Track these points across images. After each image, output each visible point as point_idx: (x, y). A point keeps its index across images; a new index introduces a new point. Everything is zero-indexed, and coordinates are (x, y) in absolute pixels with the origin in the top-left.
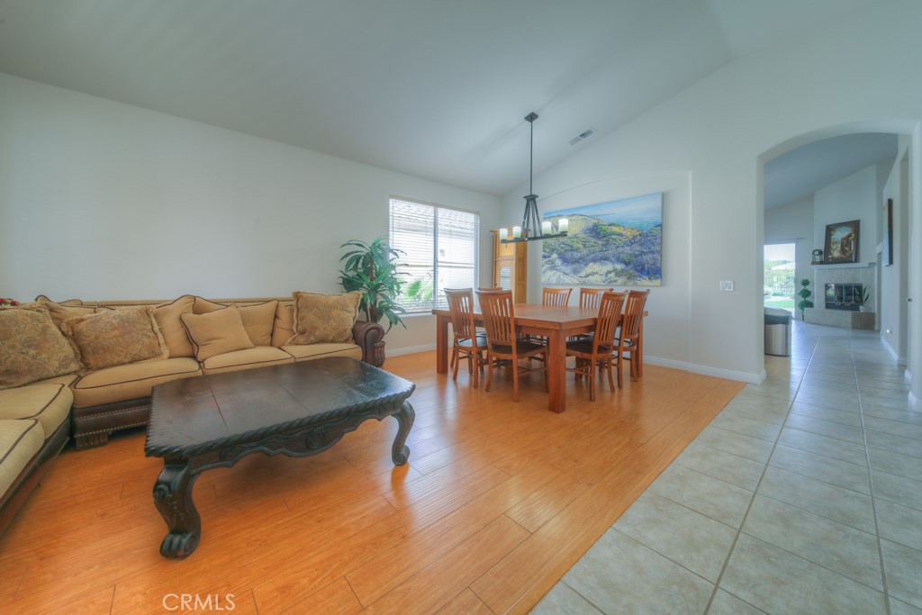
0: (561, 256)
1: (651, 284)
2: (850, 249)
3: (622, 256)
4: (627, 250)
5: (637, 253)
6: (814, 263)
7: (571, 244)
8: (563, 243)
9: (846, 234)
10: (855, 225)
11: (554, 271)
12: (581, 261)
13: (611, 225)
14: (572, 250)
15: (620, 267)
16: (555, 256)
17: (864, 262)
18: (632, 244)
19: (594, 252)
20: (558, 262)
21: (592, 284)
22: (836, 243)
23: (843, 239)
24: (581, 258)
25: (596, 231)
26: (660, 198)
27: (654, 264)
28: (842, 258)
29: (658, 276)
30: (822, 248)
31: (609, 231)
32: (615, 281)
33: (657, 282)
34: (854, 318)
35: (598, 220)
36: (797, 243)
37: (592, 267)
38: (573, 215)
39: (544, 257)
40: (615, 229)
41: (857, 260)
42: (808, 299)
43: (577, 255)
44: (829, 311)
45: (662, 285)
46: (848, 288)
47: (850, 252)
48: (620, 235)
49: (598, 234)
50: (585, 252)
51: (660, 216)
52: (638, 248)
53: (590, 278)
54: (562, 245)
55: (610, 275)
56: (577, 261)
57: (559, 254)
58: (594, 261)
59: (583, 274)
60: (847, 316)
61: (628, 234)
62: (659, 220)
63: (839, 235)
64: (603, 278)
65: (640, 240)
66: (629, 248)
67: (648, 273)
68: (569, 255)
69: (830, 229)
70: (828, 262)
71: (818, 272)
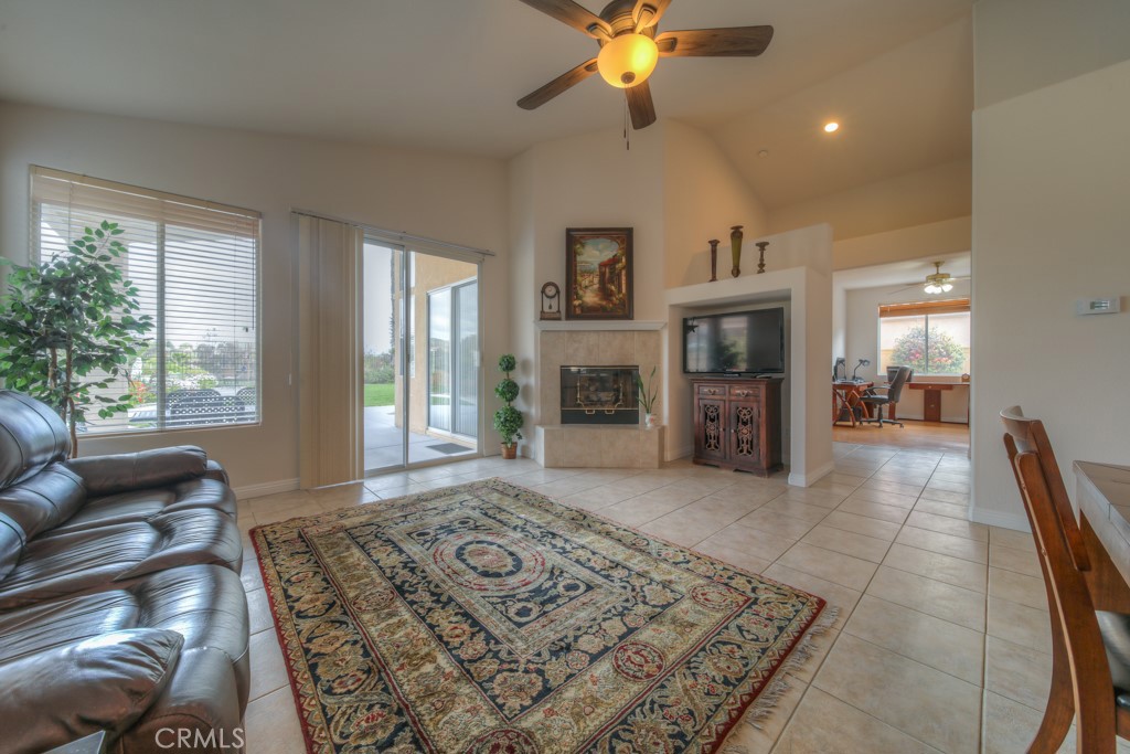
2: (620, 291)
6: (545, 315)
9: (608, 255)
10: (624, 239)
17: (641, 320)
22: (590, 272)
23: (602, 265)
28: (603, 308)
30: (560, 281)
36: (480, 263)
41: (628, 316)
42: (514, 404)
47: (618, 294)
63: (594, 255)
69: (574, 239)
70: (571, 315)
71: (545, 340)
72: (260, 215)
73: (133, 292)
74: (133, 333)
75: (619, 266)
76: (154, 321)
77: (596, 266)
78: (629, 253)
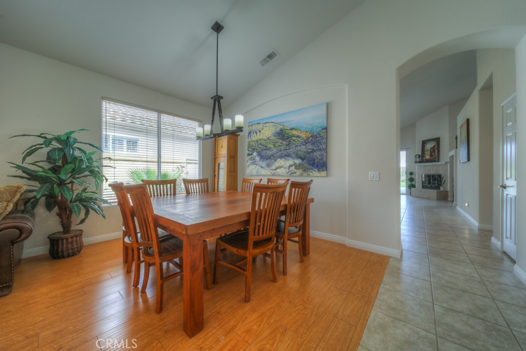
0: (259, 154)
1: (319, 175)
2: (436, 155)
3: (300, 153)
4: (303, 148)
5: (309, 151)
6: (416, 162)
7: (265, 144)
8: (261, 144)
9: (432, 145)
10: (437, 140)
11: (255, 166)
12: (272, 157)
13: (292, 129)
14: (266, 149)
15: (298, 161)
16: (255, 154)
17: (442, 162)
18: (306, 143)
19: (281, 150)
20: (258, 158)
21: (279, 175)
22: (428, 151)
23: (431, 148)
24: (272, 155)
25: (282, 134)
26: (325, 107)
27: (321, 159)
28: (430, 159)
29: (324, 168)
30: (420, 154)
31: (290, 134)
32: (295, 173)
33: (324, 173)
34: (437, 193)
35: (284, 125)
36: (407, 151)
37: (280, 162)
38: (267, 123)
39: (249, 155)
40: (295, 132)
41: (438, 161)
42: (413, 183)
43: (269, 153)
44: (424, 190)
45: (327, 176)
46: (434, 176)
47: (435, 155)
48: (298, 137)
49: (283, 136)
50: (275, 150)
51: (325, 121)
52: (310, 147)
53: (278, 170)
54: (260, 146)
55: (291, 168)
56: (269, 158)
57: (258, 152)
58: (281, 157)
59: (273, 167)
60: (434, 193)
61: (303, 135)
62: (324, 124)
63: (429, 146)
64: (287, 170)
65: (312, 140)
66: (304, 147)
67: (317, 166)
68: (264, 153)
69: (424, 143)
70: (423, 162)
71: (419, 168)
75: (436, 148)
78: (438, 144)
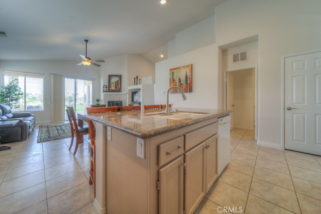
2: (119, 87)
6: (104, 91)
9: (117, 80)
10: (120, 77)
17: (123, 92)
22: (113, 83)
23: (116, 82)
28: (115, 90)
30: (107, 85)
36: (93, 81)
41: (120, 91)
63: (114, 80)
69: (110, 77)
70: (109, 91)
71: (105, 96)
72: (44, 75)
73: (20, 89)
74: (20, 95)
75: (119, 82)
76: (24, 94)
77: (114, 82)
78: (121, 79)
